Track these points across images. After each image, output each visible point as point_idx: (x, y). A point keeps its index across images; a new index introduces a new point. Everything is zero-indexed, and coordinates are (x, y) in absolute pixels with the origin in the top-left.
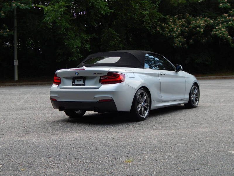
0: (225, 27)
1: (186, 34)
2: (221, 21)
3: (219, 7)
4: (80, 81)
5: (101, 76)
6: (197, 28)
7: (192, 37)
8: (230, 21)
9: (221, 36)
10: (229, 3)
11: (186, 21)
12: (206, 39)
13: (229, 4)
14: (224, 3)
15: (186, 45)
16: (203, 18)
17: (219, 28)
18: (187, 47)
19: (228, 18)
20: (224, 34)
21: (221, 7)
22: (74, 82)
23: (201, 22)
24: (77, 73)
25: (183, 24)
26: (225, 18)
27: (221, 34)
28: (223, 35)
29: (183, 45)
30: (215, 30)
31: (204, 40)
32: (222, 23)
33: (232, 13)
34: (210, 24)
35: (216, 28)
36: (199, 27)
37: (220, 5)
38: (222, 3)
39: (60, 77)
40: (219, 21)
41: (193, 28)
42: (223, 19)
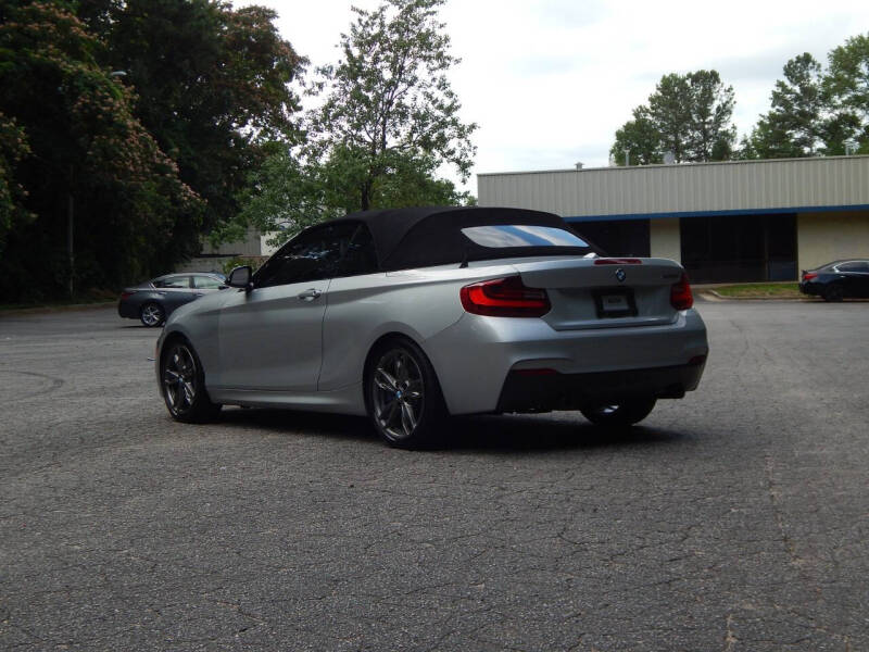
4: (620, 301)
5: (672, 286)
22: (599, 305)
39: (544, 290)
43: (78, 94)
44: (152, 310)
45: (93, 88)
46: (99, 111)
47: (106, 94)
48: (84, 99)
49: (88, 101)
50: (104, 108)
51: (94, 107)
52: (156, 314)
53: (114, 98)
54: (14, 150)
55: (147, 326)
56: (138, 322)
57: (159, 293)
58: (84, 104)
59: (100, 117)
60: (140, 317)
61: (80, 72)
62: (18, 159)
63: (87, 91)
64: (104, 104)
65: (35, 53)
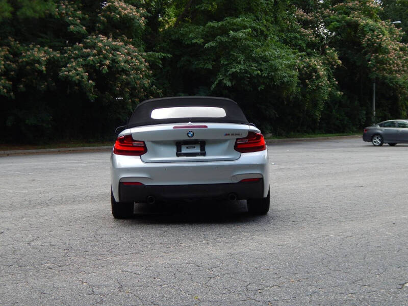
0: (82, 65)
1: (12, 73)
2: (73, 55)
3: (69, 31)
4: (194, 147)
5: (237, 139)
6: (35, 64)
7: (23, 79)
8: (88, 55)
9: (78, 80)
10: (84, 26)
11: (11, 50)
12: (46, 83)
13: (84, 28)
14: (77, 25)
15: (12, 94)
16: (41, 48)
17: (71, 67)
18: (13, 97)
19: (84, 50)
20: (82, 77)
21: (72, 32)
22: (179, 150)
23: (40, 54)
24: (192, 133)
25: (7, 56)
26: (80, 49)
27: (78, 77)
28: (80, 79)
29: (8, 92)
30: (66, 69)
31: (43, 86)
32: (76, 58)
33: (89, 42)
34: (54, 59)
35: (67, 67)
36: (38, 62)
37: (71, 27)
38: (73, 24)
39: (144, 142)
40: (70, 55)
41: (27, 63)
42: (77, 52)
43: (365, 35)
44: (378, 138)
45: (373, 31)
46: (375, 42)
47: (380, 33)
48: (368, 36)
49: (370, 37)
50: (378, 40)
51: (373, 40)
52: (379, 140)
53: (384, 35)
54: (334, 63)
55: (375, 146)
56: (371, 144)
57: (381, 130)
58: (368, 39)
59: (375, 44)
60: (372, 141)
61: (367, 24)
62: (335, 67)
63: (371, 32)
64: (378, 38)
65: (349, 16)
